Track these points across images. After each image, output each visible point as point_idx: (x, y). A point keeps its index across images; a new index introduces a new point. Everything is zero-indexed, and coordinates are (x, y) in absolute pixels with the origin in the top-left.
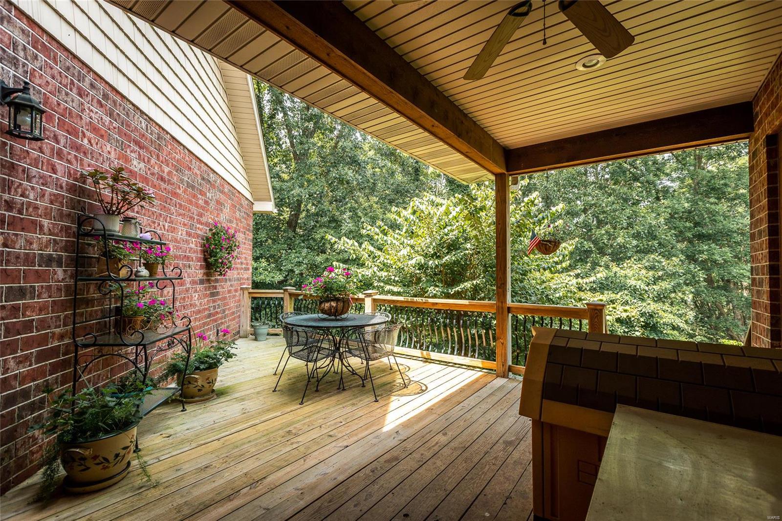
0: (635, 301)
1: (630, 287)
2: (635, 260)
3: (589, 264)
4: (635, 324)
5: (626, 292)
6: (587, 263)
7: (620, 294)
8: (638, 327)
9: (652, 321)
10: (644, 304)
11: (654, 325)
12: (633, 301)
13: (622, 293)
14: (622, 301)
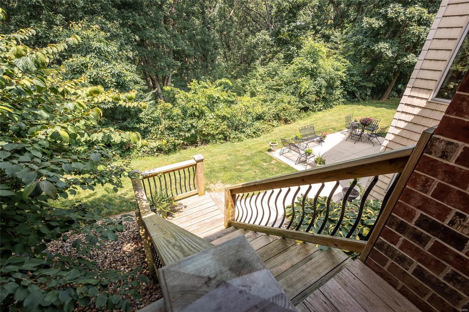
0: (103, 63)
1: (95, 49)
2: (87, 20)
3: (44, 22)
4: (110, 85)
5: (93, 54)
6: (41, 20)
7: (88, 56)
8: (113, 87)
9: (121, 80)
10: (111, 66)
11: (123, 83)
12: (102, 63)
13: (90, 56)
14: (92, 64)
